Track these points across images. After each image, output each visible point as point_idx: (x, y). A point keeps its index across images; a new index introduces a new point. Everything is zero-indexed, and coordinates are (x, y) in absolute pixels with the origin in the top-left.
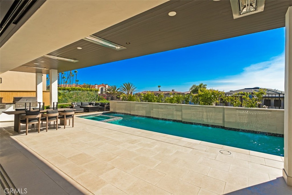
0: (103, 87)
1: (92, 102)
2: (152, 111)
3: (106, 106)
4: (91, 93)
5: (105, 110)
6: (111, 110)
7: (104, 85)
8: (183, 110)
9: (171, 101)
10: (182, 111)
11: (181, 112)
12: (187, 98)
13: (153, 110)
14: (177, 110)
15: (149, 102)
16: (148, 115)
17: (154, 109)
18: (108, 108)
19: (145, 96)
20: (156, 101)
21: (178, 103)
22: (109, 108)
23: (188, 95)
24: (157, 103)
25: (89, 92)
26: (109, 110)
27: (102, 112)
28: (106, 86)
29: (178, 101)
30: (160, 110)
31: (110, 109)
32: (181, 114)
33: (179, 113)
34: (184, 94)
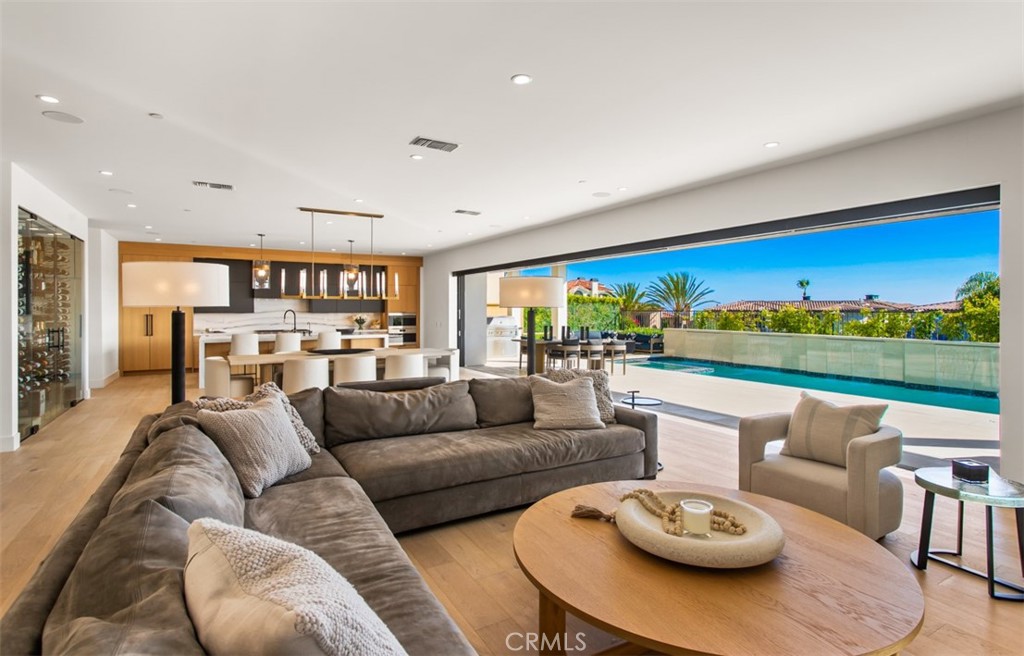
0: (583, 288)
1: (610, 332)
2: (804, 357)
3: (653, 341)
4: (602, 308)
5: (651, 351)
6: (668, 352)
7: (585, 283)
8: (906, 356)
9: (866, 331)
10: (904, 358)
11: (901, 361)
12: (924, 324)
13: (805, 353)
14: (887, 355)
15: (789, 332)
16: (789, 367)
17: (809, 352)
18: (659, 347)
19: (776, 316)
20: (813, 331)
21: (892, 336)
22: (662, 348)
23: (928, 315)
24: (817, 335)
25: (597, 305)
26: (662, 352)
27: (649, 356)
28: (591, 285)
29: (891, 330)
30: (829, 354)
31: (665, 350)
32: (901, 365)
33: (896, 363)
34: (912, 311)
